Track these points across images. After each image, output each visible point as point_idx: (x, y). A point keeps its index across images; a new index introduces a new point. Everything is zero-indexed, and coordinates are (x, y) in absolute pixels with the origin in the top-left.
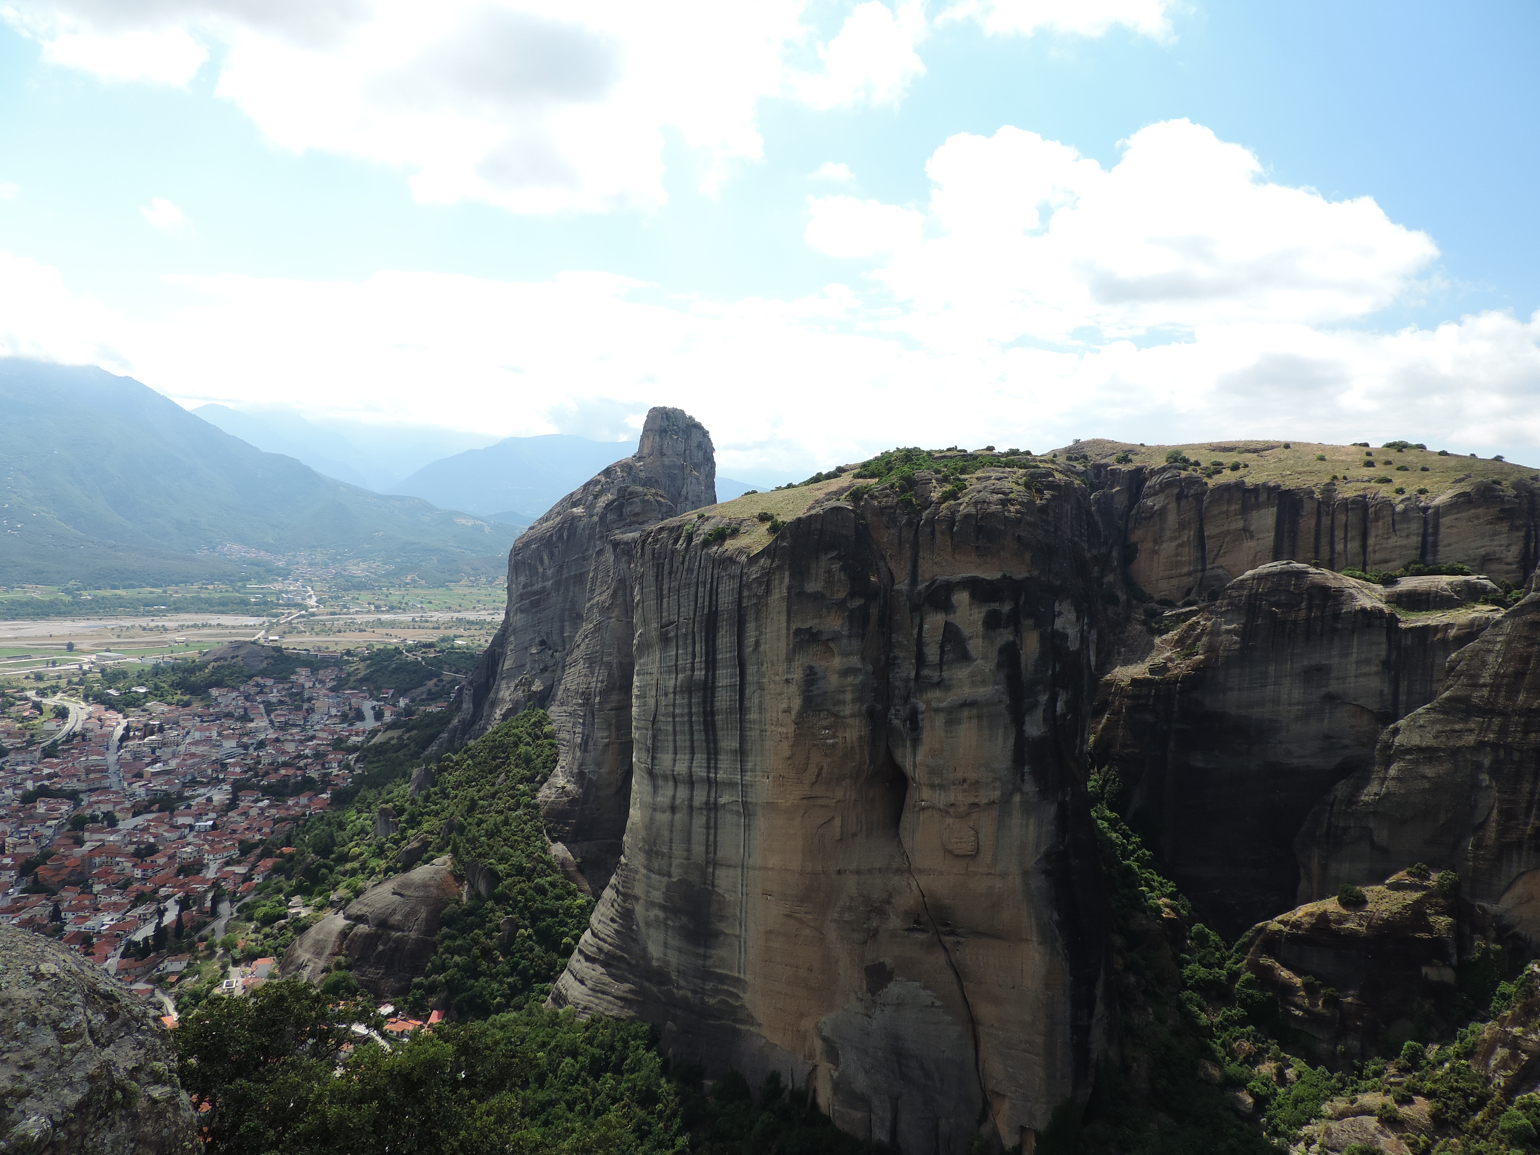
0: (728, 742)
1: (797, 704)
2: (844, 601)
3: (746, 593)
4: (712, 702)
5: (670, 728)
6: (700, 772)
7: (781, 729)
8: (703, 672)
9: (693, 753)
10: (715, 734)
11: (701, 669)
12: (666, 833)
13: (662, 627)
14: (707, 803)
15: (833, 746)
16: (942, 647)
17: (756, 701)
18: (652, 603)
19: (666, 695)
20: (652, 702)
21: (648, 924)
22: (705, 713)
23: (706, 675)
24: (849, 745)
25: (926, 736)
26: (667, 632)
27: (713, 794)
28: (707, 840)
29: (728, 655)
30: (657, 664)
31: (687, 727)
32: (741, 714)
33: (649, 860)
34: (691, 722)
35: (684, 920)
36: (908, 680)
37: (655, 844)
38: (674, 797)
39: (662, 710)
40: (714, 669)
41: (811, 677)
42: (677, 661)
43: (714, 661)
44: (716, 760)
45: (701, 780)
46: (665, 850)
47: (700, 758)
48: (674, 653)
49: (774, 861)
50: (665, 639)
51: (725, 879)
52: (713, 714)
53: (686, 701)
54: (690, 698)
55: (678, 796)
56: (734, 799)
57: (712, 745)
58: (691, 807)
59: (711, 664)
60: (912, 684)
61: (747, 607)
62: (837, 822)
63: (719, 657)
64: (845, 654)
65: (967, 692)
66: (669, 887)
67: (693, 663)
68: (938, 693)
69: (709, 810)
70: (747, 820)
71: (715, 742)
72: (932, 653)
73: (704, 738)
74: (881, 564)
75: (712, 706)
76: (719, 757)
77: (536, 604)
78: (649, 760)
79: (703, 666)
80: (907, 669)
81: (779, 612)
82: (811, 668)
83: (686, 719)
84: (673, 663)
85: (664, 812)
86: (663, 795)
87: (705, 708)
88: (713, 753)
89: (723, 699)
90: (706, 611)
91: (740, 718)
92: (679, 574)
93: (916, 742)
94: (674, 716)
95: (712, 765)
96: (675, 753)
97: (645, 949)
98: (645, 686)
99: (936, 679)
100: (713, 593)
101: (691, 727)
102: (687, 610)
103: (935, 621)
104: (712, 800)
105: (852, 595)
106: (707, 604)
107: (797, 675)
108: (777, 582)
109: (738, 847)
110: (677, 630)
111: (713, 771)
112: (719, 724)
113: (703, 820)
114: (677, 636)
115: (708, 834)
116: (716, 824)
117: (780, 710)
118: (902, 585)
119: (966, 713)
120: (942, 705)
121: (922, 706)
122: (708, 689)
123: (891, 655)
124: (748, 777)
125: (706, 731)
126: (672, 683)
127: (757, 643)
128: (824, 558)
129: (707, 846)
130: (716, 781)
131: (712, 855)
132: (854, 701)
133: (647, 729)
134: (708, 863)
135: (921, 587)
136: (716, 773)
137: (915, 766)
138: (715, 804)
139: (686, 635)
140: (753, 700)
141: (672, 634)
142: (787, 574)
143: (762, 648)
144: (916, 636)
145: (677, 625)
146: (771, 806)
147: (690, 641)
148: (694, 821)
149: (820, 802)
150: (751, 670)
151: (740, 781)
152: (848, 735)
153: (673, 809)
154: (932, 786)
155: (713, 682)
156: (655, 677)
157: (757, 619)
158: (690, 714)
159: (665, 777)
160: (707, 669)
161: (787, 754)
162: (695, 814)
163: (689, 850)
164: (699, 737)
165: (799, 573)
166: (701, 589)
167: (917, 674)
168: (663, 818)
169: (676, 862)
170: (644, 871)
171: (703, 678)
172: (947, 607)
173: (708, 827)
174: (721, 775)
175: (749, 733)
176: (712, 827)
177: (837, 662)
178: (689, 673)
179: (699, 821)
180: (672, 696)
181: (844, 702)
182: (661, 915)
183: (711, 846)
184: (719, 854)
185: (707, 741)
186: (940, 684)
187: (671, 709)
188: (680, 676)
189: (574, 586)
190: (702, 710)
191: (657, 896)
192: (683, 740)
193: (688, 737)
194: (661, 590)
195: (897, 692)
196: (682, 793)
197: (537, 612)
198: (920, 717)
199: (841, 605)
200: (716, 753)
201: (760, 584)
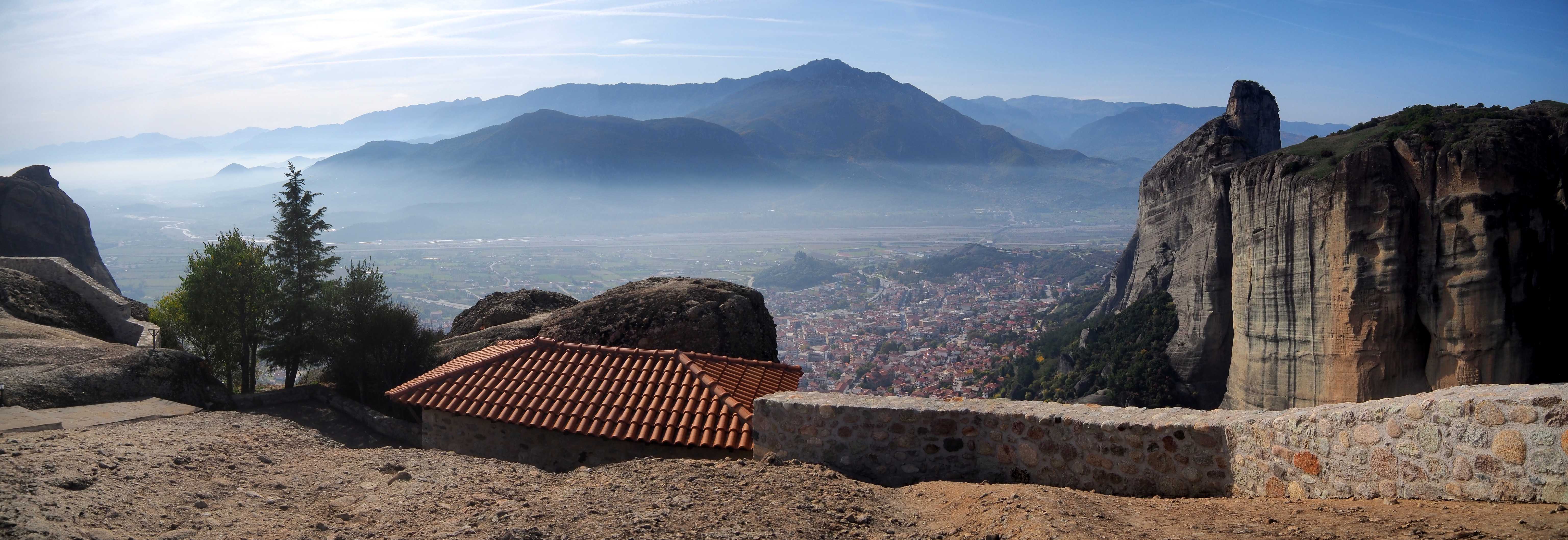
0: (1303, 312)
1: (1353, 285)
2: (1387, 212)
3: (1315, 207)
4: (1291, 284)
5: (1261, 303)
6: (1283, 333)
7: (1341, 303)
8: (1285, 264)
9: (1277, 320)
10: (1293, 307)
11: (1283, 261)
12: (1259, 377)
13: (1254, 233)
14: (1288, 356)
15: (1379, 314)
16: (1455, 243)
17: (1323, 283)
18: (1246, 215)
19: (1258, 280)
20: (1247, 286)
22: (1286, 292)
23: (1287, 265)
24: (1390, 313)
25: (1445, 304)
26: (1258, 236)
27: (1292, 349)
28: (1289, 382)
29: (1302, 251)
30: (1251, 259)
31: (1273, 302)
32: (1312, 292)
33: (1247, 395)
34: (1276, 299)
36: (1431, 266)
37: (1251, 384)
38: (1265, 352)
39: (1254, 290)
40: (1293, 261)
41: (1363, 267)
42: (1265, 256)
43: (1292, 256)
44: (1294, 325)
45: (1284, 339)
47: (1283, 324)
48: (1263, 250)
49: (1337, 396)
50: (1256, 241)
52: (1292, 292)
53: (1272, 284)
54: (1275, 282)
55: (1267, 351)
56: (1308, 352)
57: (1291, 315)
58: (1276, 359)
59: (1290, 258)
60: (1433, 269)
61: (1316, 217)
62: (1381, 367)
63: (1295, 253)
64: (1387, 250)
65: (1472, 274)
68: (1452, 276)
69: (1290, 360)
70: (1318, 367)
71: (1294, 312)
72: (1448, 247)
73: (1285, 310)
74: (1411, 186)
75: (1292, 287)
76: (1297, 323)
77: (1159, 219)
78: (1246, 326)
79: (1284, 259)
80: (1430, 259)
81: (1339, 221)
82: (1362, 260)
83: (1273, 297)
84: (1263, 257)
85: (1258, 362)
86: (1257, 350)
87: (1286, 289)
88: (1292, 320)
89: (1299, 282)
90: (1286, 220)
91: (1312, 296)
92: (1266, 195)
93: (1437, 310)
94: (1264, 294)
95: (1292, 329)
96: (1265, 321)
98: (1242, 274)
99: (1451, 266)
100: (1291, 209)
101: (1276, 302)
102: (1272, 220)
103: (1450, 226)
104: (1292, 353)
105: (1392, 208)
106: (1286, 215)
107: (1353, 265)
108: (1337, 199)
110: (1265, 234)
111: (1292, 333)
112: (1296, 300)
113: (1286, 367)
114: (1265, 239)
115: (1289, 378)
116: (1294, 371)
117: (1341, 289)
118: (1426, 201)
120: (1455, 283)
121: (1442, 285)
122: (1288, 275)
123: (1419, 249)
124: (1318, 337)
125: (1287, 305)
126: (1262, 271)
127: (1323, 242)
128: (1370, 182)
129: (1288, 385)
130: (1295, 340)
131: (1293, 392)
132: (1393, 282)
133: (1243, 304)
134: (1289, 397)
135: (1439, 201)
136: (1295, 334)
137: (1436, 327)
138: (1294, 356)
139: (1271, 238)
140: (1321, 283)
141: (1261, 237)
142: (1344, 193)
143: (1327, 246)
144: (1436, 235)
145: (1265, 231)
146: (1334, 357)
147: (1274, 242)
148: (1279, 368)
149: (1370, 354)
150: (1319, 261)
151: (1312, 340)
152: (1389, 306)
153: (1264, 360)
154: (1449, 340)
155: (1292, 271)
156: (1249, 267)
157: (1323, 226)
158: (1275, 294)
159: (1259, 337)
160: (1287, 261)
161: (1347, 320)
162: (1279, 363)
164: (1282, 309)
165: (1352, 193)
166: (1281, 205)
167: (1438, 262)
168: (1257, 366)
171: (1284, 267)
172: (1458, 215)
173: (1289, 373)
174: (1298, 336)
175: (1317, 306)
176: (1292, 373)
177: (1381, 255)
178: (1273, 264)
179: (1283, 368)
180: (1262, 280)
181: (1386, 283)
183: (1291, 385)
184: (1297, 391)
185: (1288, 312)
186: (1454, 269)
187: (1261, 290)
188: (1267, 266)
189: (1185, 206)
190: (1284, 290)
192: (1271, 311)
193: (1273, 309)
194: (1253, 206)
195: (1423, 275)
196: (1271, 347)
197: (1160, 224)
198: (1441, 292)
199: (1385, 215)
200: (1295, 320)
201: (1325, 201)
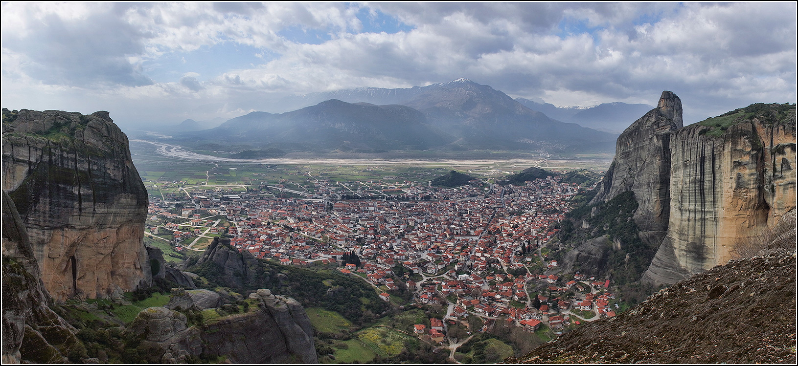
0: (709, 198)
1: (734, 185)
2: (750, 151)
3: (715, 150)
4: (703, 186)
5: (688, 195)
6: (698, 208)
7: (728, 194)
9: (696, 203)
10: (704, 196)
11: (698, 175)
12: (687, 228)
13: (684, 162)
14: (701, 218)
15: (746, 198)
16: (782, 166)
17: (719, 185)
18: (680, 154)
19: (686, 184)
20: (680, 186)
21: (680, 256)
22: (700, 189)
24: (751, 197)
25: (776, 194)
26: (686, 164)
27: (703, 215)
29: (710, 170)
30: (682, 174)
32: (713, 189)
33: (679, 236)
35: (694, 254)
36: (770, 177)
37: (682, 231)
39: (685, 189)
40: (704, 175)
41: (739, 177)
42: (690, 173)
44: (704, 204)
45: (699, 211)
46: (686, 233)
47: (699, 204)
48: (689, 170)
49: (726, 235)
50: (685, 166)
51: (708, 242)
52: (703, 190)
53: (693, 186)
54: (695, 185)
55: (690, 216)
56: (711, 216)
57: (703, 200)
58: (695, 220)
59: (703, 173)
60: (772, 178)
61: (716, 155)
62: (747, 222)
63: (706, 171)
64: (750, 169)
65: (790, 179)
66: (687, 244)
67: (696, 173)
68: (780, 180)
69: (702, 220)
70: (716, 223)
72: (778, 167)
74: (761, 140)
76: (706, 203)
78: (680, 205)
80: (770, 173)
81: (728, 156)
82: (739, 174)
83: (694, 191)
85: (685, 221)
86: (685, 216)
87: (700, 188)
88: (703, 202)
89: (707, 185)
90: (701, 156)
91: (713, 191)
92: (691, 145)
93: (773, 196)
94: (689, 191)
95: (703, 206)
96: (690, 203)
97: (679, 264)
98: (676, 181)
99: (780, 176)
100: (703, 150)
101: (695, 194)
102: (694, 156)
103: (779, 158)
104: (703, 217)
105: (752, 150)
106: (701, 154)
107: (735, 176)
108: (727, 146)
109: (713, 231)
112: (705, 193)
113: (700, 223)
115: (702, 228)
116: (704, 224)
117: (728, 188)
118: (768, 146)
119: (790, 186)
120: (782, 184)
121: (775, 185)
122: (702, 182)
123: (765, 169)
124: (716, 209)
125: (701, 195)
126: (688, 180)
127: (720, 166)
128: (743, 138)
129: (702, 232)
130: (704, 211)
131: (703, 234)
132: (753, 184)
133: (678, 195)
134: (702, 237)
135: (774, 147)
136: (704, 209)
137: (773, 203)
139: (692, 164)
140: (718, 184)
141: (689, 164)
142: (730, 143)
143: (722, 168)
144: (774, 162)
145: (690, 161)
146: (725, 218)
147: (695, 166)
148: (696, 224)
149: (742, 216)
150: (717, 175)
151: (714, 211)
152: (751, 195)
153: (689, 220)
154: (779, 209)
155: (703, 179)
156: (681, 178)
157: (720, 159)
158: (695, 190)
159: (686, 210)
160: (701, 175)
161: (731, 201)
162: (697, 222)
163: (695, 233)
164: (698, 197)
165: (735, 143)
166: (698, 149)
167: (774, 174)
168: (685, 223)
169: (690, 237)
170: (678, 240)
171: (700, 178)
172: (783, 153)
174: (706, 209)
175: (716, 196)
176: (703, 226)
177: (747, 171)
178: (695, 177)
179: (698, 224)
180: (688, 184)
181: (750, 184)
182: (685, 253)
183: (703, 231)
184: (706, 234)
185: (701, 198)
186: (781, 177)
187: (688, 188)
188: (691, 178)
191: (684, 247)
192: (693, 199)
193: (694, 197)
194: (684, 150)
195: (767, 180)
196: (692, 215)
198: (775, 188)
199: (749, 153)
201: (721, 147)
